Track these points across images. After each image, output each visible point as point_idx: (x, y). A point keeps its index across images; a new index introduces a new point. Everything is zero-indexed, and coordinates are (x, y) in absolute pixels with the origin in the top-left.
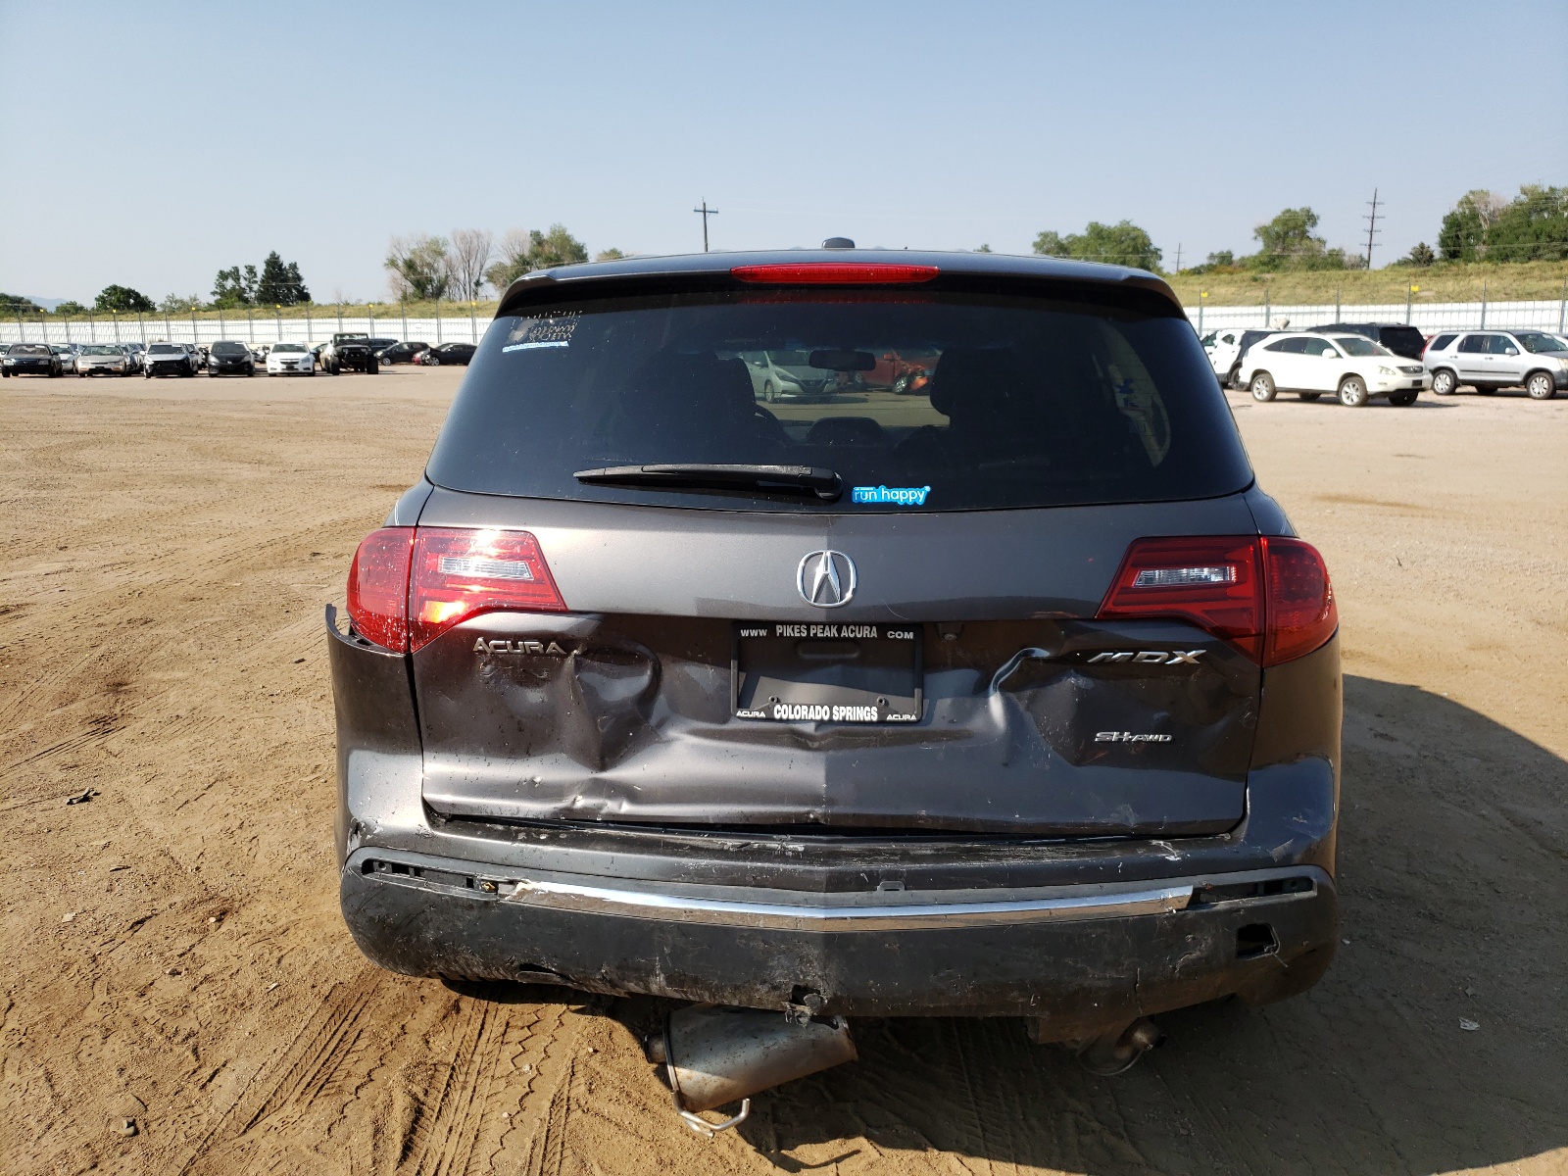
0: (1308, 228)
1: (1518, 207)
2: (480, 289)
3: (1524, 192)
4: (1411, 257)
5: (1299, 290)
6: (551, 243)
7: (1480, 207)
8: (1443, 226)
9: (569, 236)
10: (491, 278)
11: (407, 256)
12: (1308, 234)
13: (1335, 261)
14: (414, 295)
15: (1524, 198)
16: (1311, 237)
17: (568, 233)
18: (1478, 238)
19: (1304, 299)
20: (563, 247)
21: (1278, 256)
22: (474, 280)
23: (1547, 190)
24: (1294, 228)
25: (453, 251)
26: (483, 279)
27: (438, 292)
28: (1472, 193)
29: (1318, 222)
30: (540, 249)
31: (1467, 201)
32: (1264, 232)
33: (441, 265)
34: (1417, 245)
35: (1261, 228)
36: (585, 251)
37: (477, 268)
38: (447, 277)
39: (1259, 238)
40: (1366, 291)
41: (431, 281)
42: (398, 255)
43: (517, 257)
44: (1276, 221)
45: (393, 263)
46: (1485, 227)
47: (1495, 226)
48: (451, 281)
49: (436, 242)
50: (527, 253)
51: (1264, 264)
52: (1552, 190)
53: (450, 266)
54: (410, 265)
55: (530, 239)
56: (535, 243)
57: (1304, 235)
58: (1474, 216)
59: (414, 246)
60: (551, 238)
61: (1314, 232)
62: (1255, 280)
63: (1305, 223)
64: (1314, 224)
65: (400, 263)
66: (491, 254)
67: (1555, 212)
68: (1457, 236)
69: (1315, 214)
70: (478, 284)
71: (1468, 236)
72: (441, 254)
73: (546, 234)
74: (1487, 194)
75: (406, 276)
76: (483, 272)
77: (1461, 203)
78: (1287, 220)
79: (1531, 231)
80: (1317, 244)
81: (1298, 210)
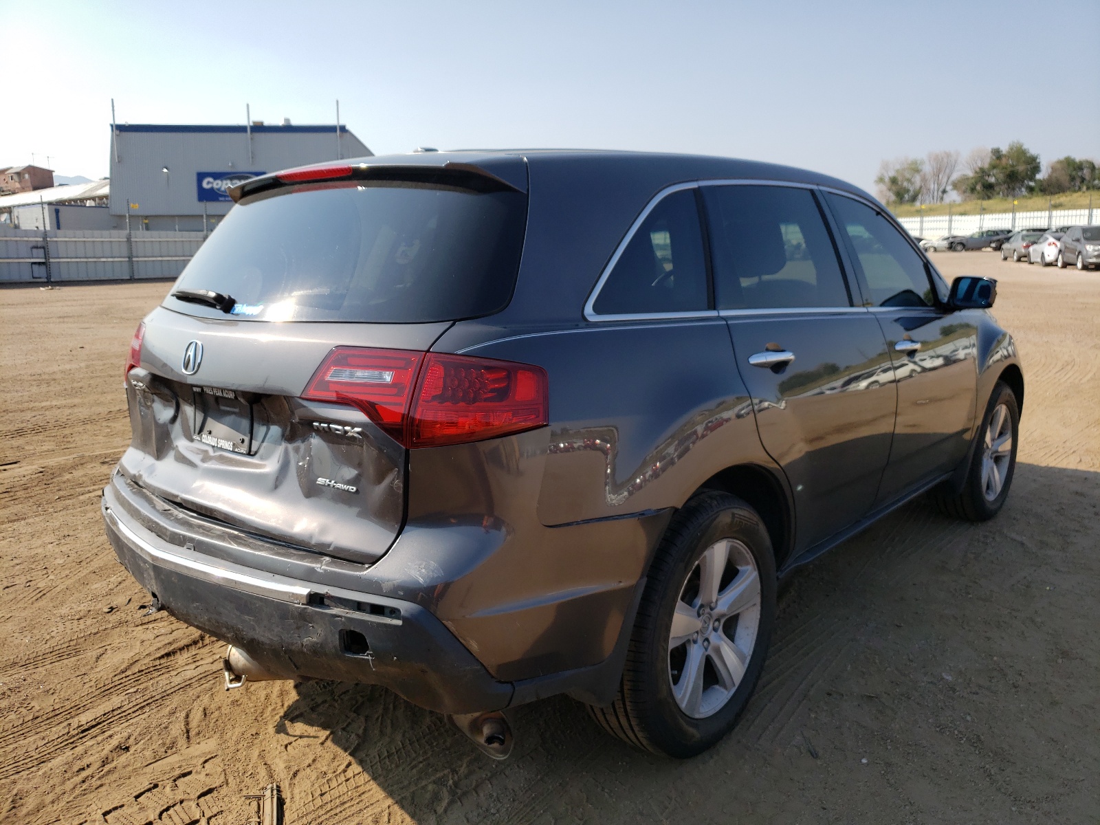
2: (945, 196)
6: (1008, 156)
9: (1025, 150)
10: (955, 186)
11: (892, 174)
14: (895, 202)
17: (1025, 147)
20: (1018, 159)
22: (941, 189)
25: (927, 169)
26: (949, 188)
27: (914, 199)
30: (998, 162)
33: (917, 180)
36: (1038, 160)
37: (945, 180)
38: (921, 187)
41: (908, 191)
42: (886, 175)
43: (978, 170)
45: (881, 180)
48: (924, 191)
49: (915, 163)
50: (986, 166)
53: (924, 180)
54: (894, 181)
55: (990, 154)
56: (994, 157)
59: (898, 167)
60: (1009, 152)
65: (887, 180)
66: (956, 169)
70: (944, 192)
72: (917, 171)
73: (1004, 149)
75: (890, 190)
76: (950, 182)
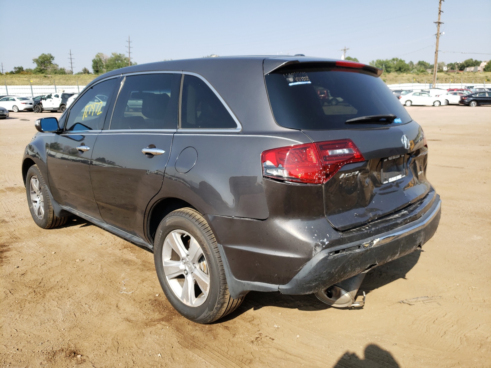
0: (51, 60)
1: (112, 59)
3: (113, 54)
4: (83, 72)
5: (61, 81)
7: (101, 57)
8: (92, 63)
12: (52, 62)
13: (62, 72)
15: (113, 56)
16: (53, 63)
18: (103, 67)
19: (64, 84)
21: (43, 69)
23: (119, 54)
24: (47, 60)
28: (99, 53)
29: (54, 59)
31: (97, 56)
32: (36, 61)
34: (84, 68)
35: (35, 60)
39: (35, 63)
40: (83, 82)
44: (40, 57)
46: (104, 64)
47: (107, 64)
51: (38, 72)
52: (120, 54)
57: (50, 63)
58: (100, 60)
61: (53, 62)
62: (45, 77)
63: (50, 59)
64: (53, 59)
67: (122, 61)
68: (97, 66)
69: (53, 56)
71: (100, 66)
74: (103, 54)
77: (96, 56)
78: (44, 57)
79: (116, 66)
80: (56, 66)
81: (47, 54)
